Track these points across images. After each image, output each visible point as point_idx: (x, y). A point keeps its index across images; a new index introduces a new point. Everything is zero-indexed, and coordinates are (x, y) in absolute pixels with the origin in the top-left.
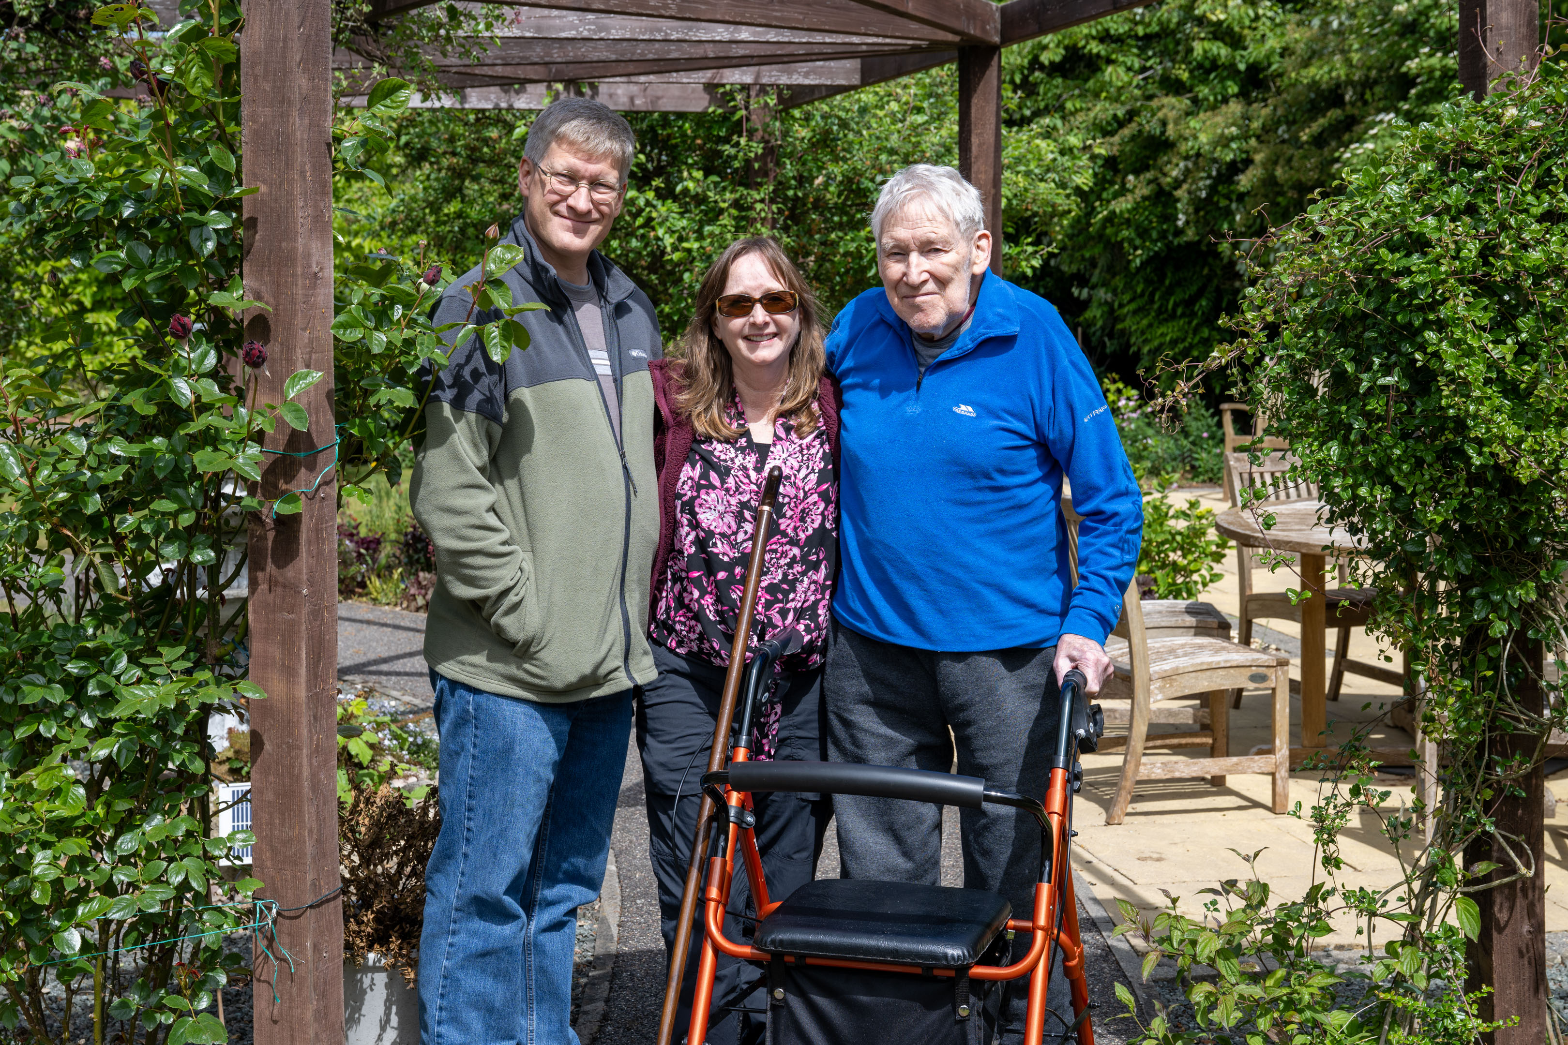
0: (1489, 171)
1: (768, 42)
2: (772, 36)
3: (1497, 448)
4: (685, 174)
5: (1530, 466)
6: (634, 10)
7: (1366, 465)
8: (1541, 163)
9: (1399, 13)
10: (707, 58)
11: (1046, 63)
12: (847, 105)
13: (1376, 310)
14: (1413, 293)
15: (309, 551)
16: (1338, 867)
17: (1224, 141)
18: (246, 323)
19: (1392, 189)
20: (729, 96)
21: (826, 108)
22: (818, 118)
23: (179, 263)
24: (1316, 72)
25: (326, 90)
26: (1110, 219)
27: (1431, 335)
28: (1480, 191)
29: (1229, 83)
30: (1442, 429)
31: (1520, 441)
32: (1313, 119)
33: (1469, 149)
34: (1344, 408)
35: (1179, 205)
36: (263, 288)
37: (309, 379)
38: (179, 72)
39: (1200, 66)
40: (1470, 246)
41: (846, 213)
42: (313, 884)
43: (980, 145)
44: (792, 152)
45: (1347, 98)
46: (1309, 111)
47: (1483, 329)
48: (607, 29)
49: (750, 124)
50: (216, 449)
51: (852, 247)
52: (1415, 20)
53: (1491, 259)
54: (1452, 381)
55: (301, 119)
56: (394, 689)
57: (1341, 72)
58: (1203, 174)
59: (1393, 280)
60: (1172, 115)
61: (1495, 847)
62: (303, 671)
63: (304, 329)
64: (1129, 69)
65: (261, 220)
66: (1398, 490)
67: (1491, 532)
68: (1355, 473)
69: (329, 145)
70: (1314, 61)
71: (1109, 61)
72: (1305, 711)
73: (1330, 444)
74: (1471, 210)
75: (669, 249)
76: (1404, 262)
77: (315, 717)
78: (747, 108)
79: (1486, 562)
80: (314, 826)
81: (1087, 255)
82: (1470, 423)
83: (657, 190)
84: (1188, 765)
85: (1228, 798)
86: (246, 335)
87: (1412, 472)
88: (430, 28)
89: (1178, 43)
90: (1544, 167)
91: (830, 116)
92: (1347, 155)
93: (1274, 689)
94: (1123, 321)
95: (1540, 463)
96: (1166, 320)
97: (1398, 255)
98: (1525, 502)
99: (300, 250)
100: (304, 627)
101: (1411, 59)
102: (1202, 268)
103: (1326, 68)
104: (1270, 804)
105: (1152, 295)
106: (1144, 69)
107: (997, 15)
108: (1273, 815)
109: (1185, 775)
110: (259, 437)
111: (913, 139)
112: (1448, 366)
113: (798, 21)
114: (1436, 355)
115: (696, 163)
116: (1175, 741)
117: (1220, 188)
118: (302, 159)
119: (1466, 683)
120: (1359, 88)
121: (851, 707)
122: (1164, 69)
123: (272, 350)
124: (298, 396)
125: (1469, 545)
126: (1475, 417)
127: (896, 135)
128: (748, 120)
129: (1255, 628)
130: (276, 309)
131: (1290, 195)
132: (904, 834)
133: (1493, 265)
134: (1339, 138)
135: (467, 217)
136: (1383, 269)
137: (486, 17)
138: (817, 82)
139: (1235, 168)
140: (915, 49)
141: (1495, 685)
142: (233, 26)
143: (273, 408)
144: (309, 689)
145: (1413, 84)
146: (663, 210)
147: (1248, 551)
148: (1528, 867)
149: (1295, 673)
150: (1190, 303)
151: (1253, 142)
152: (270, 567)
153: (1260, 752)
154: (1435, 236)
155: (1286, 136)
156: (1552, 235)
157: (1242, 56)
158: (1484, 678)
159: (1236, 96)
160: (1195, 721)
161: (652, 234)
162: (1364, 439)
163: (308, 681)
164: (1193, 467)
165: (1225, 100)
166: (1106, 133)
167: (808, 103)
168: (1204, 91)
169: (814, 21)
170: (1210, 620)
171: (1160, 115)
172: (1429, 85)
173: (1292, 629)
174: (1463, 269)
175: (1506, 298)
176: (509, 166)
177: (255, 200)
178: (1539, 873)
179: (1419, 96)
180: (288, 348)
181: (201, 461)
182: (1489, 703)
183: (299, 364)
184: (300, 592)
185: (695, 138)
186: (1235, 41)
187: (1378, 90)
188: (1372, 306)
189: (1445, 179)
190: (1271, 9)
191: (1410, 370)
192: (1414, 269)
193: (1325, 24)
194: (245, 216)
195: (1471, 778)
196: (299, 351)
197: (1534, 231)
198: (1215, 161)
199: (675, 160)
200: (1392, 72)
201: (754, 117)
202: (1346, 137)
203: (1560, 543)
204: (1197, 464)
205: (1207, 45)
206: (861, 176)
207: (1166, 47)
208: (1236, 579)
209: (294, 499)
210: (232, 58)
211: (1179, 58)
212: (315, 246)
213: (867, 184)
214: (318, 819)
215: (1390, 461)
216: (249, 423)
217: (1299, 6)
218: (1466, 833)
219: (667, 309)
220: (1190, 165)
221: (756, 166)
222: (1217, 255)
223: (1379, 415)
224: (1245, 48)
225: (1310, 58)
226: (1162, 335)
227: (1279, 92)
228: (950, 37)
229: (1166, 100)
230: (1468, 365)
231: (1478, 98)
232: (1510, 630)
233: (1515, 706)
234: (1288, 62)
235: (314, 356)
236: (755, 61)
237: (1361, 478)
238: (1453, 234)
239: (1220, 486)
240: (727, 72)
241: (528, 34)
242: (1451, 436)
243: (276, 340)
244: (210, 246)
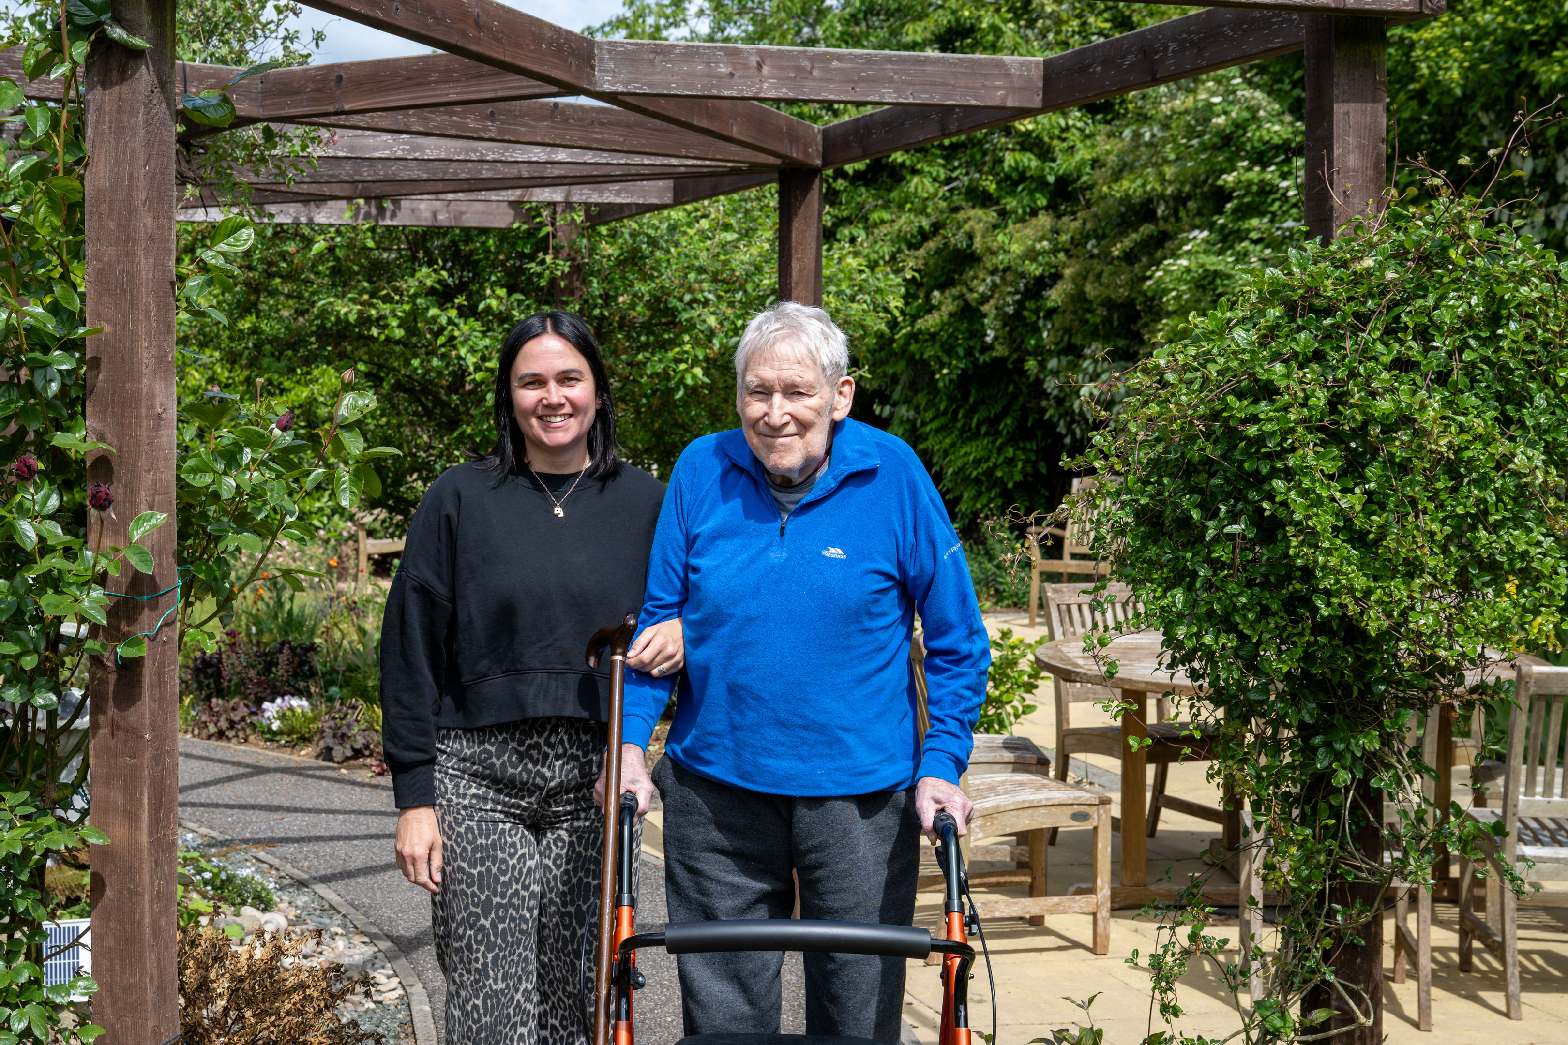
0: (1338, 319)
1: (585, 163)
2: (589, 157)
3: (1347, 600)
4: (488, 292)
5: (1378, 618)
6: (453, 132)
7: (1211, 613)
8: (1389, 309)
9: (1218, 125)
10: (521, 178)
11: (851, 172)
12: (656, 222)
13: (1223, 456)
14: (1261, 440)
15: (151, 696)
16: (1176, 1015)
17: (1033, 254)
18: (88, 464)
19: (1239, 334)
20: (535, 212)
21: (634, 225)
22: (627, 236)
23: (21, 403)
24: (1129, 186)
25: (170, 229)
26: (913, 336)
27: (1279, 484)
28: (1328, 337)
29: (1038, 195)
30: (1289, 578)
31: (1368, 593)
32: (1123, 234)
33: (1318, 295)
34: (1189, 555)
35: (986, 321)
36: (107, 430)
37: (154, 521)
38: (26, 211)
39: (1008, 177)
40: (1319, 394)
41: (653, 333)
42: (154, 1032)
43: (801, 270)
44: (599, 271)
45: (1159, 212)
46: (1119, 225)
47: (1331, 477)
48: (421, 149)
49: (556, 241)
50: (57, 591)
51: (659, 368)
52: (1232, 133)
53: (1340, 407)
54: (1301, 531)
55: (146, 258)
56: (190, 820)
57: (1153, 185)
58: (1010, 289)
59: (1241, 428)
60: (979, 228)
61: (1334, 996)
62: (145, 816)
63: (148, 471)
64: (935, 180)
65: (104, 359)
66: (1241, 636)
67: (1335, 680)
68: (1199, 620)
69: (173, 284)
70: (1125, 174)
71: (914, 172)
72: (1125, 849)
73: (1175, 591)
74: (1319, 356)
75: (471, 369)
76: (1252, 409)
77: (156, 863)
78: (553, 224)
79: (1330, 710)
80: (155, 972)
81: (890, 372)
82: (1319, 574)
83: (460, 308)
84: (1008, 905)
85: (1047, 938)
86: (88, 476)
87: (1258, 620)
88: (245, 147)
89: (985, 154)
90: (1393, 313)
91: (639, 234)
92: (1160, 274)
93: (1096, 828)
94: (926, 439)
95: (1389, 616)
96: (970, 439)
97: (1246, 402)
98: (1369, 651)
99: (145, 391)
100: (146, 772)
101: (1229, 173)
102: (1008, 386)
103: (1139, 182)
104: (1091, 945)
105: (955, 412)
106: (949, 180)
107: (819, 137)
108: (1093, 956)
109: (1004, 915)
110: (102, 579)
111: (722, 258)
112: (1297, 517)
113: (619, 143)
114: (1284, 504)
115: (499, 280)
116: (994, 880)
117: (1027, 304)
118: (147, 299)
119: (1308, 831)
120: (1171, 203)
121: (697, 854)
122: (971, 180)
123: (116, 490)
124: (142, 539)
125: (1312, 693)
126: (1324, 567)
127: (705, 253)
128: (554, 236)
129: (1071, 761)
130: (120, 451)
131: (1099, 312)
132: (750, 981)
133: (1341, 413)
134: (1151, 255)
135: (263, 332)
136: (1230, 417)
137: (302, 138)
138: (629, 201)
139: (1041, 284)
140: (734, 171)
141: (1337, 832)
142: (78, 162)
143: (117, 550)
144: (151, 835)
145: (1229, 198)
146: (465, 329)
147: (1065, 686)
148: (1367, 1015)
149: (1116, 811)
150: (994, 421)
151: (1061, 256)
152: (112, 711)
153: (1079, 892)
154: (1283, 384)
155: (1096, 251)
156: (1401, 383)
157: (1051, 169)
158: (1326, 827)
159: (1046, 208)
160: (1012, 859)
161: (454, 353)
162: (1209, 585)
163: (150, 827)
164: (997, 591)
165: (1034, 213)
166: (912, 246)
167: (616, 220)
168: (1011, 203)
169: (635, 143)
170: (1029, 755)
171: (967, 227)
172: (1247, 200)
173: (1113, 765)
174: (1311, 417)
175: (1353, 445)
176: (307, 281)
177: (99, 339)
178: (1378, 1021)
179: (1235, 211)
180: (132, 491)
181: (48, 605)
182: (1330, 852)
183: (143, 506)
184: (142, 737)
185: (498, 253)
186: (1044, 153)
187: (1191, 205)
188: (1219, 453)
189: (1294, 326)
190: (1080, 120)
191: (1257, 517)
192: (1262, 416)
193: (1137, 135)
194: (88, 356)
195: (1311, 926)
196: (143, 493)
197: (1384, 380)
198: (1022, 275)
199: (479, 277)
200: (1206, 188)
201: (560, 234)
202: (1159, 254)
203: (1404, 691)
204: (1001, 588)
205: (1018, 155)
206: (668, 295)
207: (972, 157)
208: (1052, 709)
209: (137, 642)
210: (78, 197)
211: (986, 169)
212: (159, 387)
213: (674, 303)
214: (159, 966)
215: (1235, 609)
216: (94, 566)
217: (1109, 117)
218: (1305, 981)
219: (469, 431)
220: (998, 280)
221: (562, 284)
222: (1023, 373)
223: (1224, 563)
224: (1054, 160)
225: (1121, 171)
226: (966, 454)
227: (1088, 205)
228: (771, 160)
229: (972, 213)
230: (1317, 515)
231: (1325, 243)
232: (1354, 777)
233: (1357, 855)
234: (1099, 175)
235: (157, 498)
236: (568, 181)
237: (1205, 625)
238: (1301, 382)
239: (1026, 611)
240: (537, 191)
241: (341, 154)
242: (1298, 586)
243: (119, 482)
244: (54, 387)
